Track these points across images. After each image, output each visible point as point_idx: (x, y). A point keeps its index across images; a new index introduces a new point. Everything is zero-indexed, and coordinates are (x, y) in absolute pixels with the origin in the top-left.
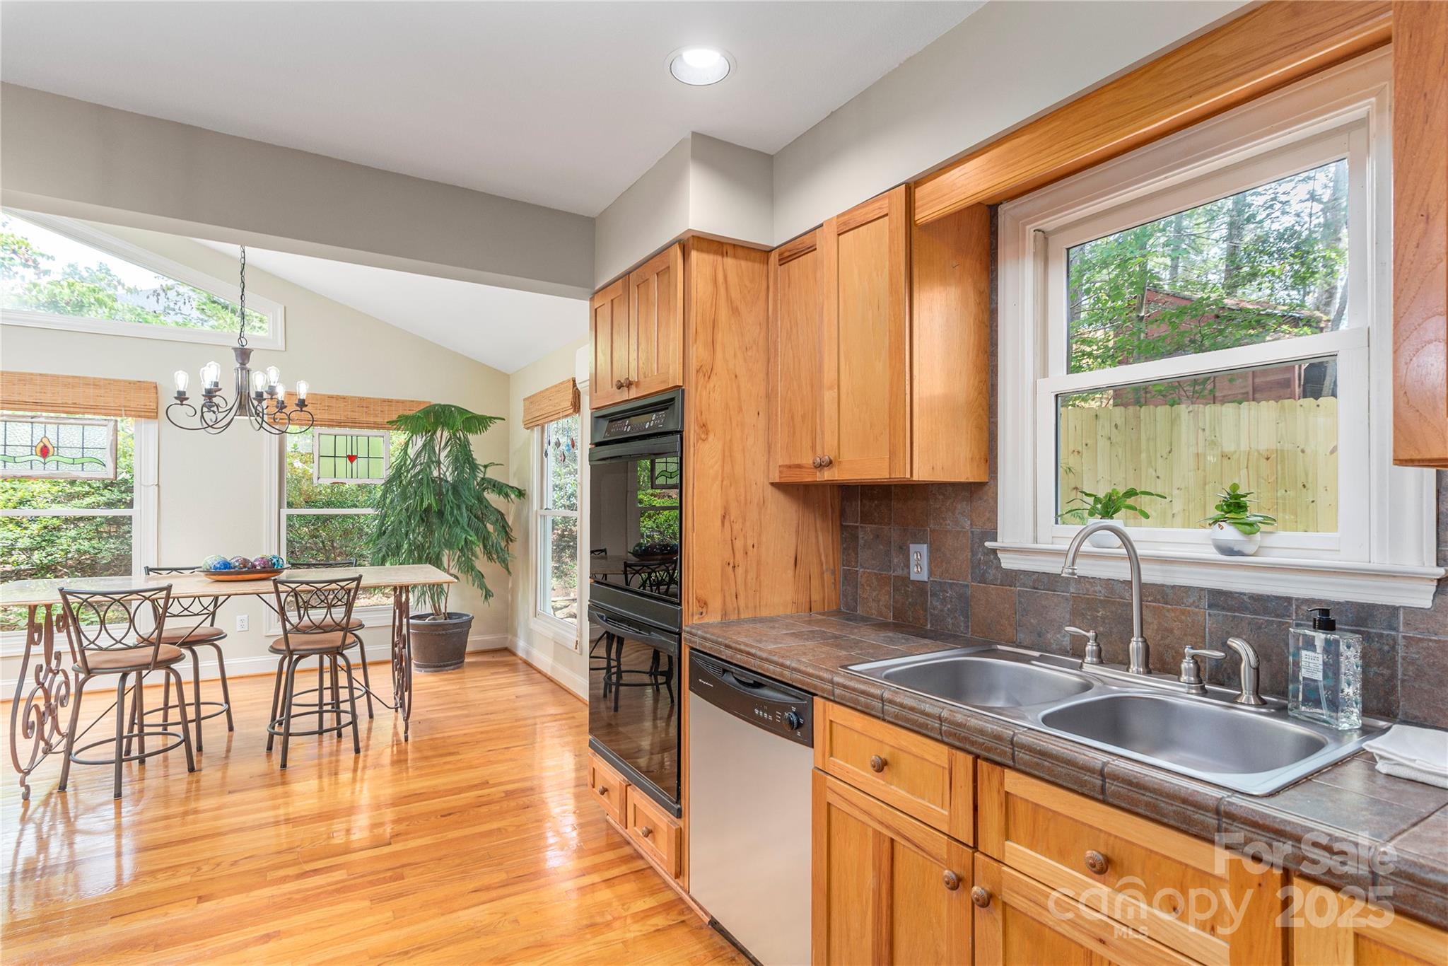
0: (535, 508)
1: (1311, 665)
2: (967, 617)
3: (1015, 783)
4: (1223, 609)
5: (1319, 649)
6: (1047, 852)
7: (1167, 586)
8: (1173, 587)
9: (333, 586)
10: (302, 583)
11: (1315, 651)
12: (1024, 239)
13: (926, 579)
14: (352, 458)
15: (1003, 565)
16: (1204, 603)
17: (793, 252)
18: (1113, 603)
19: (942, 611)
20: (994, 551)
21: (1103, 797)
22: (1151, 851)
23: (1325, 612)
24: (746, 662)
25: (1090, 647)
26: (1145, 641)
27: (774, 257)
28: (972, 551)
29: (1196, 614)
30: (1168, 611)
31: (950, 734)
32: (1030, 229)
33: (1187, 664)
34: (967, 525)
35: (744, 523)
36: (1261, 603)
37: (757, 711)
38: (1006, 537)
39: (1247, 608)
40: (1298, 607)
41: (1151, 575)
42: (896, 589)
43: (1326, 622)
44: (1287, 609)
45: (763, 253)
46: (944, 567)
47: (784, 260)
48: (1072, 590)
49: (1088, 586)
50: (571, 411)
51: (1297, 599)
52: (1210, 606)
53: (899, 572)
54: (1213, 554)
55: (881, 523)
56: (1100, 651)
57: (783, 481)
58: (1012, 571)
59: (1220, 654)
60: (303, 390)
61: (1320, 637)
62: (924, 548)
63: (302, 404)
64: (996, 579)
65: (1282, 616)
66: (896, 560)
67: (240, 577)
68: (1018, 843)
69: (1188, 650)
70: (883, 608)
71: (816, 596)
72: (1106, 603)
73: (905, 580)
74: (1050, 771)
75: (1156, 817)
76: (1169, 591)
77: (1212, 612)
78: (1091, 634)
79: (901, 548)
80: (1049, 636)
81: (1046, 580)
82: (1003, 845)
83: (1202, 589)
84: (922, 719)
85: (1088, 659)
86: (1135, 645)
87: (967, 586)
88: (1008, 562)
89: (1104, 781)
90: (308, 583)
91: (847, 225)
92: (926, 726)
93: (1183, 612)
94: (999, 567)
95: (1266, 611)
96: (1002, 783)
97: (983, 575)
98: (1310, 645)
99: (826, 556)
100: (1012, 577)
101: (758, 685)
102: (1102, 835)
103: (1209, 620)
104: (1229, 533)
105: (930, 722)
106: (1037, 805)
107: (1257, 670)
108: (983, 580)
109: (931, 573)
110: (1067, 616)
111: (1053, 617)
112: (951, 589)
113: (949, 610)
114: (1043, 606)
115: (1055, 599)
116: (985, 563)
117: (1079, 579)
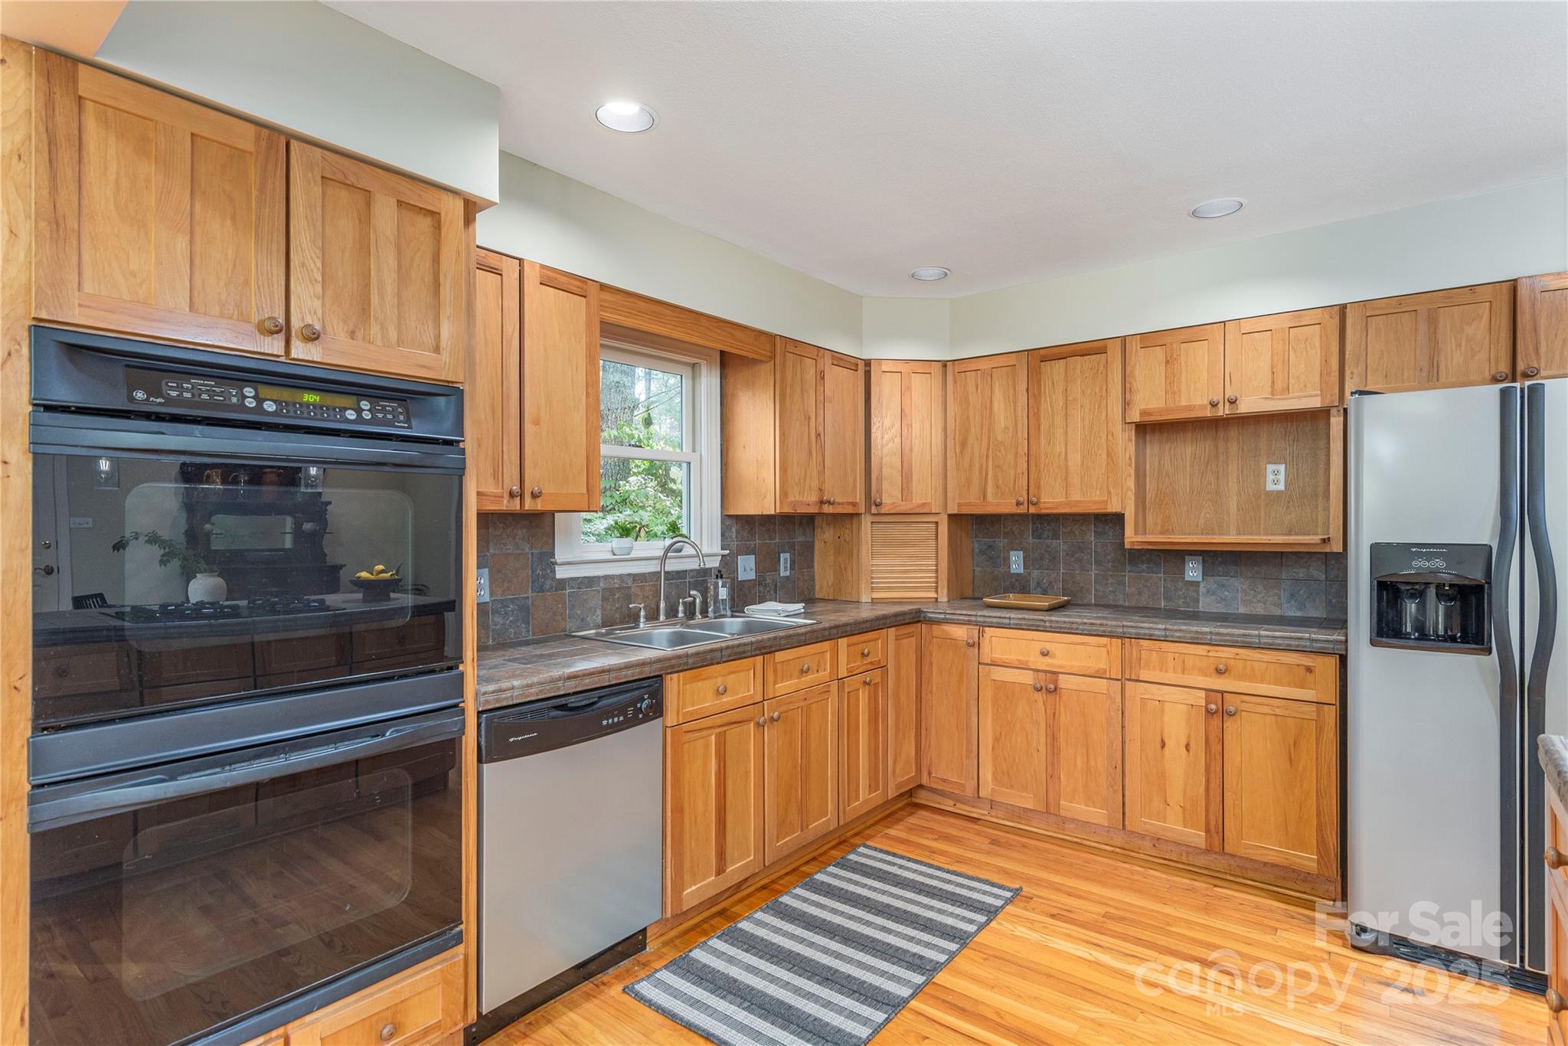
2: (527, 623)
13: (488, 600)
15: (557, 577)
19: (504, 624)
20: (552, 566)
28: (532, 568)
30: (646, 586)
33: (681, 608)
34: (527, 547)
37: (605, 722)
38: (560, 555)
40: (689, 574)
46: (506, 585)
48: (602, 585)
49: (610, 580)
58: (564, 579)
62: (486, 572)
64: (552, 588)
65: (685, 579)
80: (589, 619)
84: (743, 649)
87: (528, 598)
88: (561, 573)
92: (744, 652)
94: (554, 577)
97: (541, 587)
100: (562, 584)
105: (747, 648)
108: (541, 590)
109: (492, 594)
110: (600, 603)
111: (592, 605)
112: (513, 603)
113: (511, 622)
114: (584, 600)
115: (592, 593)
116: (544, 576)
117: (606, 577)
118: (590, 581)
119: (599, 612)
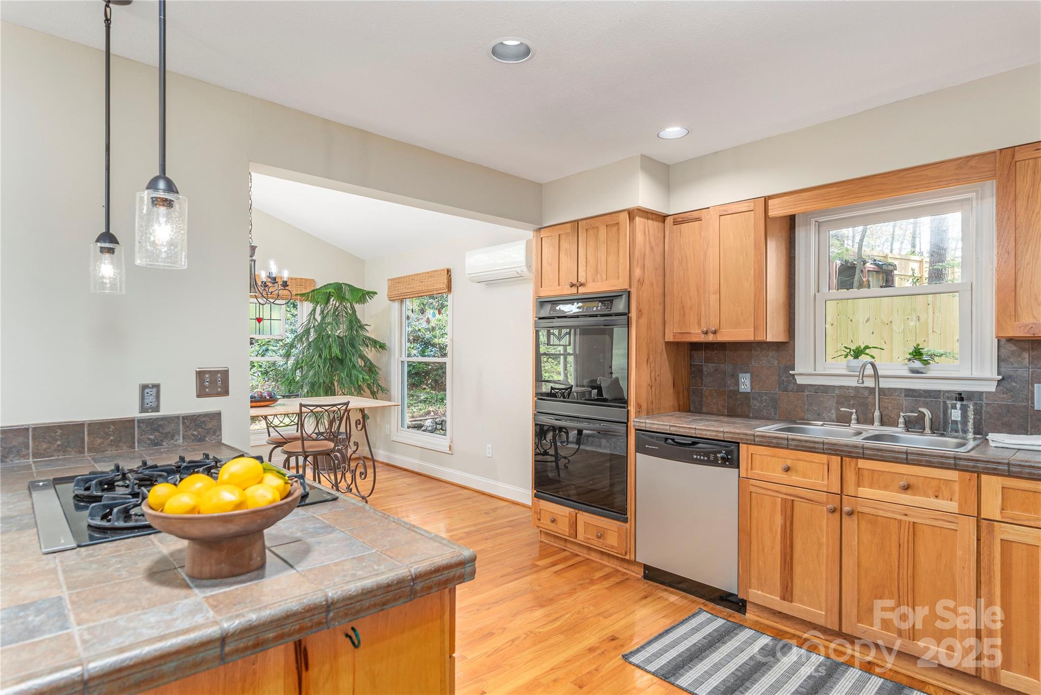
0: (397, 356)
1: (956, 415)
2: (775, 408)
3: (862, 463)
4: (912, 397)
5: (958, 409)
6: (879, 488)
7: (885, 389)
8: (888, 389)
9: (335, 408)
10: (317, 406)
11: (956, 409)
12: (810, 224)
13: (749, 391)
14: (259, 320)
15: (798, 382)
16: (903, 395)
17: (680, 220)
18: (859, 397)
19: (760, 406)
20: (793, 375)
21: (907, 462)
22: (926, 477)
23: (960, 394)
24: (689, 433)
25: (854, 416)
26: (880, 412)
27: (669, 221)
28: (779, 376)
29: (898, 399)
30: (886, 399)
31: (828, 449)
32: (813, 220)
33: (901, 420)
34: (776, 363)
35: (655, 363)
36: (929, 394)
37: (695, 457)
38: (799, 369)
39: (922, 396)
40: (944, 394)
41: (884, 384)
42: (729, 397)
43: (960, 397)
44: (939, 395)
45: (663, 218)
46: (761, 384)
47: (676, 223)
48: (837, 392)
49: (846, 390)
50: (446, 290)
51: (943, 391)
52: (905, 396)
53: (732, 388)
54: (907, 373)
55: (719, 363)
56: (858, 418)
57: (675, 340)
58: (803, 385)
59: (916, 414)
60: (286, 275)
61: (958, 405)
62: (748, 375)
63: (285, 284)
64: (794, 389)
65: (937, 398)
66: (729, 382)
67: (258, 404)
68: (864, 487)
69: (902, 414)
70: (721, 408)
71: (681, 403)
72: (854, 397)
73: (736, 392)
74: (882, 456)
75: (930, 464)
76: (886, 390)
77: (906, 398)
78: (854, 411)
79: (733, 375)
80: (824, 415)
81: (822, 388)
82: (857, 490)
83: (901, 389)
84: (812, 445)
85: (853, 422)
86: (877, 414)
87: (776, 393)
88: (800, 380)
89: (907, 456)
90: (320, 406)
91: (724, 212)
92: (815, 448)
93: (893, 399)
94: (795, 383)
95: (930, 397)
96: (857, 465)
97: (786, 387)
98: (954, 407)
99: (685, 381)
100: (802, 388)
101: (694, 443)
102: (905, 476)
103: (905, 402)
104: (917, 364)
105: (817, 446)
106: (873, 470)
107: (931, 419)
108: (786, 390)
109: (753, 388)
110: (834, 405)
111: (827, 405)
112: (766, 395)
113: (764, 406)
114: (820, 401)
115: (828, 397)
116: (787, 382)
117: (841, 387)
118: (826, 389)
119: (833, 411)
